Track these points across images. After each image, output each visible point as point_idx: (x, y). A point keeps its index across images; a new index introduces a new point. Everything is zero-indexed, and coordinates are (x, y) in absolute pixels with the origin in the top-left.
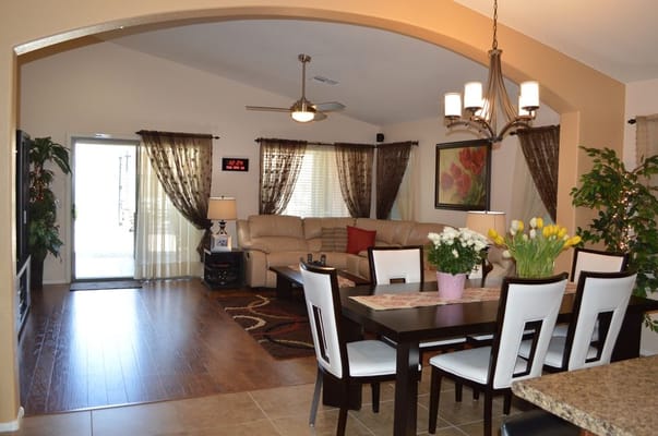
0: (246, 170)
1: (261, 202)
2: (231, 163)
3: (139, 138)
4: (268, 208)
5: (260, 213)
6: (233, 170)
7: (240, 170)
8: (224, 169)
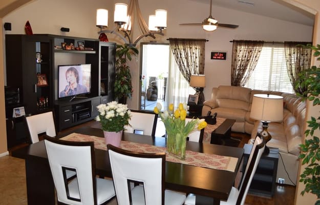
0: (225, 59)
1: (232, 78)
2: (216, 55)
3: (168, 42)
4: (236, 81)
5: (232, 84)
6: (217, 59)
7: (221, 59)
8: (212, 58)
